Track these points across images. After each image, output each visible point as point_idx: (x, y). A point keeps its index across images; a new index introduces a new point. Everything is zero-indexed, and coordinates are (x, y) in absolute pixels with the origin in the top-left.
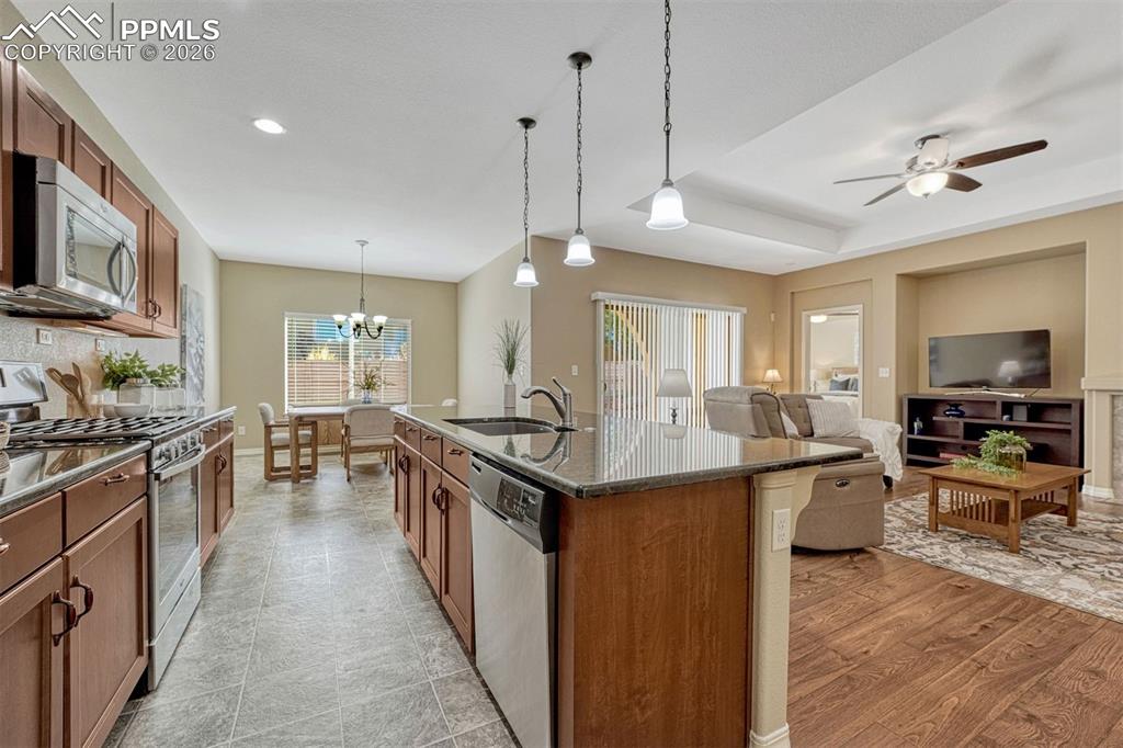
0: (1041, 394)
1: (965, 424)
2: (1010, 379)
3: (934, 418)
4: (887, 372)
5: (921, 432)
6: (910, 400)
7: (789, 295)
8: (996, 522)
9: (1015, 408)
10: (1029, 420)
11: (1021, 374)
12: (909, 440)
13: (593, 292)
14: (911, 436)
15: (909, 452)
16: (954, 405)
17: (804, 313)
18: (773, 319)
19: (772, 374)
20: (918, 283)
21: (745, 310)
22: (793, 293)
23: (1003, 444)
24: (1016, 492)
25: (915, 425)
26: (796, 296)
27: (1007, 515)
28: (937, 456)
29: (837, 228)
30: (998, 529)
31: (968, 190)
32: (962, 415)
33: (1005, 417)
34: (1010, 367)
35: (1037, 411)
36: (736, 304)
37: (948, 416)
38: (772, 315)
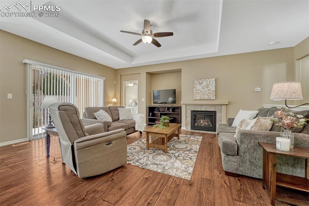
0: (175, 105)
1: (160, 113)
2: (170, 102)
3: (154, 112)
4: (144, 100)
5: (152, 116)
6: (149, 107)
7: (120, 76)
8: (162, 145)
9: (170, 108)
10: (172, 112)
11: (173, 101)
12: (149, 118)
13: (24, 59)
14: (149, 117)
15: (149, 122)
16: (158, 108)
17: (124, 82)
18: (115, 83)
19: (114, 100)
20: (151, 75)
21: (104, 78)
22: (121, 75)
23: (165, 119)
24: (166, 135)
25: (150, 114)
26: (122, 76)
27: (164, 142)
28: (155, 122)
29: (131, 56)
30: (162, 147)
31: (159, 47)
32: (160, 111)
33: (168, 111)
34: (171, 99)
35: (174, 109)
36: (101, 76)
37: (157, 111)
38: (115, 81)
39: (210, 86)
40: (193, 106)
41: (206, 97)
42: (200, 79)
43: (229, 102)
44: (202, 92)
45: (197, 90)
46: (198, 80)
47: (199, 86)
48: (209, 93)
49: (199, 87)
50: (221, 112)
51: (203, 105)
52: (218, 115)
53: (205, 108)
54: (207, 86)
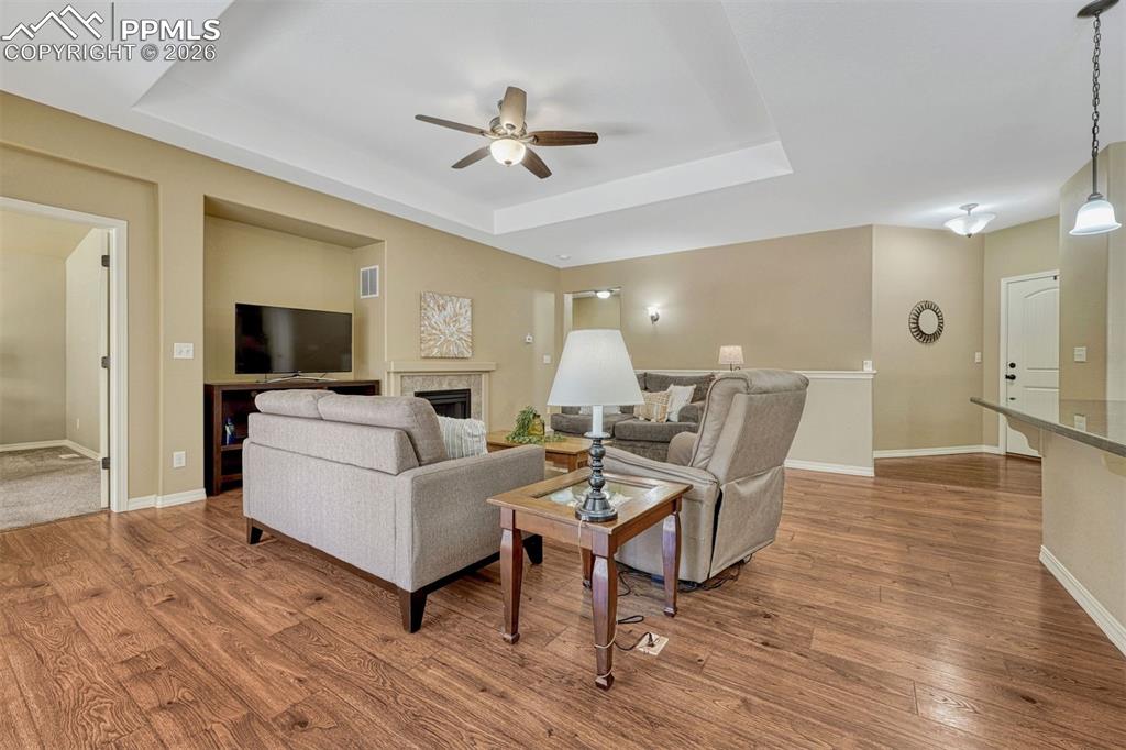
4: (188, 351)
6: (224, 394)
12: (223, 454)
14: (225, 448)
25: (227, 429)
39: (462, 319)
40: (420, 379)
41: (454, 351)
42: (440, 295)
43: (497, 365)
44: (444, 334)
45: (433, 328)
46: (436, 296)
47: (436, 313)
48: (460, 339)
49: (437, 318)
50: (479, 391)
51: (443, 374)
52: (474, 399)
53: (449, 384)
54: (455, 318)
